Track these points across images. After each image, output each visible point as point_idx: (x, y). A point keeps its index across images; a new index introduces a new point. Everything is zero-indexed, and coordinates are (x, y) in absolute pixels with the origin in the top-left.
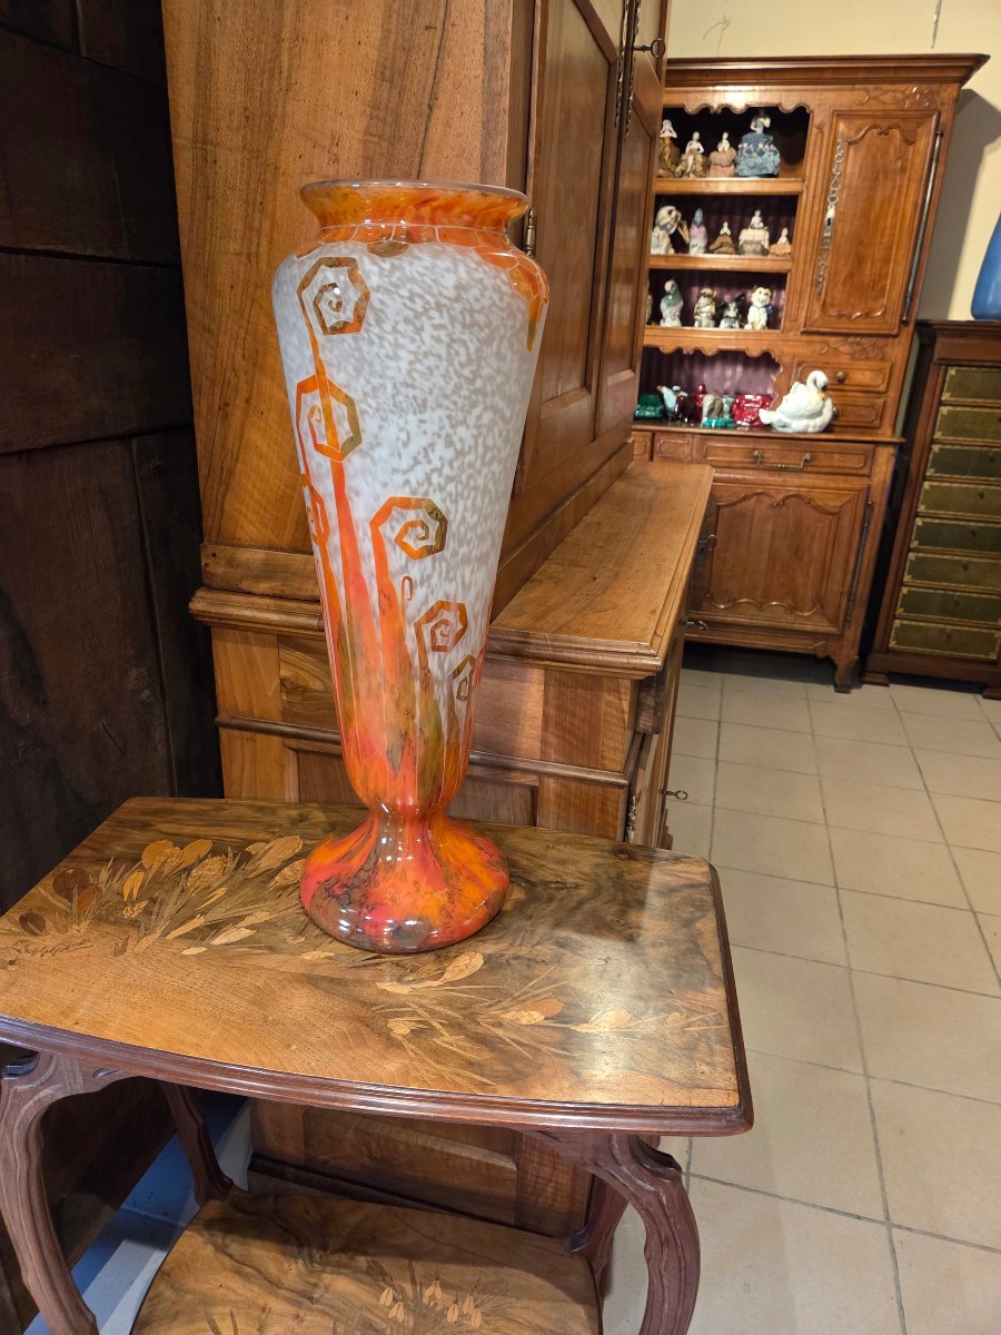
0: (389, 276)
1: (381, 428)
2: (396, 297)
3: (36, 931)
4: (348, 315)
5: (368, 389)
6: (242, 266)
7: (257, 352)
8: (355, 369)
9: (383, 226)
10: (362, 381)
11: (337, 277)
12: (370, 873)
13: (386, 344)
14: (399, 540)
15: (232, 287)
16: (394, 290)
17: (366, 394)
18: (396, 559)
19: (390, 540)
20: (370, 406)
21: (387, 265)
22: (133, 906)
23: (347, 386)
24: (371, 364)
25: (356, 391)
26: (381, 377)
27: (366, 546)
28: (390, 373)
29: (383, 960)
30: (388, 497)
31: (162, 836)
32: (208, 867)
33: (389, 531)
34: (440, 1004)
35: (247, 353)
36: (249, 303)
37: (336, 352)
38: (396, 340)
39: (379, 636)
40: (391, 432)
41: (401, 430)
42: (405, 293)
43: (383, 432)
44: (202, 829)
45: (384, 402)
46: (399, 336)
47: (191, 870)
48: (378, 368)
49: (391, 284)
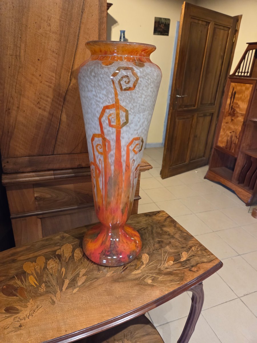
0: (143, 73)
1: (134, 118)
2: (144, 79)
3: (16, 312)
4: (131, 85)
5: (132, 107)
6: (13, 60)
7: (21, 90)
8: (129, 101)
9: (132, 57)
10: (131, 105)
11: (126, 73)
12: (114, 245)
13: (139, 93)
14: (134, 150)
15: (9, 67)
16: (144, 77)
17: (131, 108)
18: (132, 155)
19: (131, 150)
20: (131, 112)
21: (141, 70)
22: (41, 287)
23: (126, 106)
24: (134, 100)
25: (128, 107)
26: (136, 103)
27: (124, 153)
28: (139, 102)
29: (127, 266)
30: (133, 138)
31: (25, 261)
32: (51, 264)
33: (131, 148)
34: (150, 270)
35: (17, 91)
36: (17, 73)
37: (123, 96)
38: (142, 92)
39: (124, 178)
40: (136, 118)
41: (139, 118)
42: (146, 78)
43: (134, 119)
44: (35, 253)
45: (136, 111)
46: (143, 91)
47: (46, 267)
48: (136, 100)
49: (144, 75)
